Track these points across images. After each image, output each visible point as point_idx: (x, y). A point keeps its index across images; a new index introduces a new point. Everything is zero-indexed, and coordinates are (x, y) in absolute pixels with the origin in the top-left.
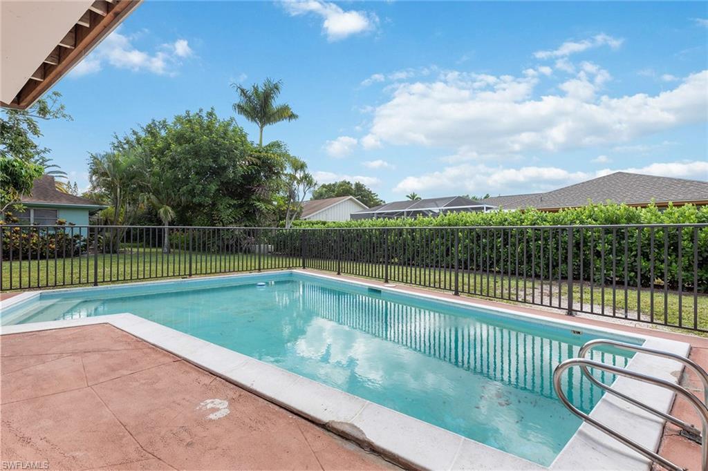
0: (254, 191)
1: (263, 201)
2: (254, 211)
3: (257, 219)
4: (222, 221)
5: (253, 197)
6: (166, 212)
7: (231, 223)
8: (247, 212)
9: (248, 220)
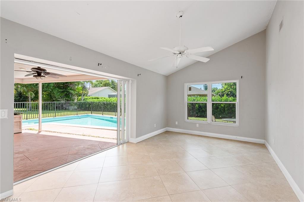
0: (69, 86)
1: (73, 90)
2: (69, 94)
3: (70, 96)
4: (55, 97)
5: (69, 88)
6: (31, 94)
7: (59, 98)
8: (66, 94)
9: (66, 97)
